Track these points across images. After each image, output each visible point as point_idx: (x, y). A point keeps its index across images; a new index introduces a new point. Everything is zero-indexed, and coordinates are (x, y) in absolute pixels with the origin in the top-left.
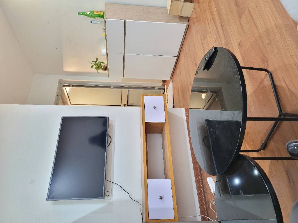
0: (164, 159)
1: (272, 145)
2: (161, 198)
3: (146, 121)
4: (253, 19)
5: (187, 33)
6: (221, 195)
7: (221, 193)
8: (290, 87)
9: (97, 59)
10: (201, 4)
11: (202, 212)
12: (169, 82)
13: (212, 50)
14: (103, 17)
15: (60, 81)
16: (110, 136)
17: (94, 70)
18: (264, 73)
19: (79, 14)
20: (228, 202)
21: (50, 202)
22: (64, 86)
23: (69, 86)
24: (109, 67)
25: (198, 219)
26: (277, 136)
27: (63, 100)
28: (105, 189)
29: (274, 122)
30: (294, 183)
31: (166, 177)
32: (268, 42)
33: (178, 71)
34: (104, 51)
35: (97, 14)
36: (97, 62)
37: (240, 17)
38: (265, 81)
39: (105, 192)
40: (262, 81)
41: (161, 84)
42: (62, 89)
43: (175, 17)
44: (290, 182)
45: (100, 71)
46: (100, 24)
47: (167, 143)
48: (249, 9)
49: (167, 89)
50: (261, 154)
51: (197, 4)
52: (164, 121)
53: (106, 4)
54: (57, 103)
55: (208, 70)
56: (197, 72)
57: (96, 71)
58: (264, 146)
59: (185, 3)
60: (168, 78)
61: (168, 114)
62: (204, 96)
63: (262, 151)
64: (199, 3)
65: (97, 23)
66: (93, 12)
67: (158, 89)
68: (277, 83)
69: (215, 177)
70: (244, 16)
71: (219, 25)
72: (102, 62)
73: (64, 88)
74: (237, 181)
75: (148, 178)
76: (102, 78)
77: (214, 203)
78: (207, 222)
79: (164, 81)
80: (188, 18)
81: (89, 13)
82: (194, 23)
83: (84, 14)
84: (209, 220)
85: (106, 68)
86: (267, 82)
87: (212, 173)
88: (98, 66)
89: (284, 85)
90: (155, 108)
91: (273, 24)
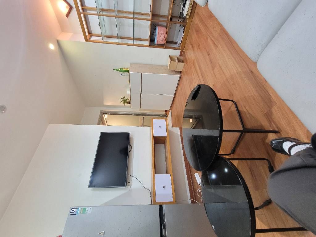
0: (166, 161)
1: (238, 150)
2: (164, 187)
3: (155, 135)
4: (222, 69)
5: (180, 81)
6: (204, 185)
7: (204, 184)
8: (249, 111)
9: (124, 97)
10: (188, 63)
11: (192, 197)
12: (169, 111)
13: (197, 86)
14: (128, 71)
15: (101, 111)
16: (131, 145)
17: (122, 104)
18: (231, 103)
19: (114, 70)
20: (209, 190)
21: (91, 189)
22: (104, 114)
23: (106, 114)
24: (131, 102)
25: (189, 202)
26: (242, 144)
27: (103, 123)
28: (127, 180)
29: (240, 133)
30: (255, 177)
31: (167, 173)
32: (233, 83)
33: (174, 104)
34: (128, 92)
35: (125, 70)
36: (124, 99)
37: (213, 69)
38: (232, 108)
39: (127, 182)
40: (230, 108)
41: (164, 113)
42: (103, 116)
43: (172, 71)
44: (252, 176)
45: (126, 104)
46: (127, 76)
47: (168, 150)
48: (219, 64)
49: (168, 116)
50: (231, 157)
51: (186, 63)
52: (166, 136)
53: (130, 64)
54: (99, 124)
55: (194, 100)
56: (186, 105)
57: (123, 104)
58: (233, 151)
59: (179, 63)
60: (168, 109)
61: (168, 131)
62: (191, 120)
63: (232, 155)
64: (187, 63)
65: (124, 75)
66: (122, 69)
67: (163, 116)
68: (240, 109)
69: (201, 172)
70: (216, 68)
71: (200, 75)
72: (127, 99)
73: (104, 115)
74: (214, 176)
75: (155, 173)
76: (127, 109)
77: (199, 191)
78: (195, 204)
79: (166, 111)
80: (181, 72)
81: (120, 69)
82: (184, 75)
83: (117, 70)
84: (196, 203)
85: (129, 103)
86: (234, 108)
87: (198, 169)
88: (125, 102)
89: (245, 110)
90: (160, 127)
91: (235, 72)
